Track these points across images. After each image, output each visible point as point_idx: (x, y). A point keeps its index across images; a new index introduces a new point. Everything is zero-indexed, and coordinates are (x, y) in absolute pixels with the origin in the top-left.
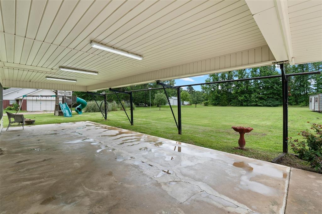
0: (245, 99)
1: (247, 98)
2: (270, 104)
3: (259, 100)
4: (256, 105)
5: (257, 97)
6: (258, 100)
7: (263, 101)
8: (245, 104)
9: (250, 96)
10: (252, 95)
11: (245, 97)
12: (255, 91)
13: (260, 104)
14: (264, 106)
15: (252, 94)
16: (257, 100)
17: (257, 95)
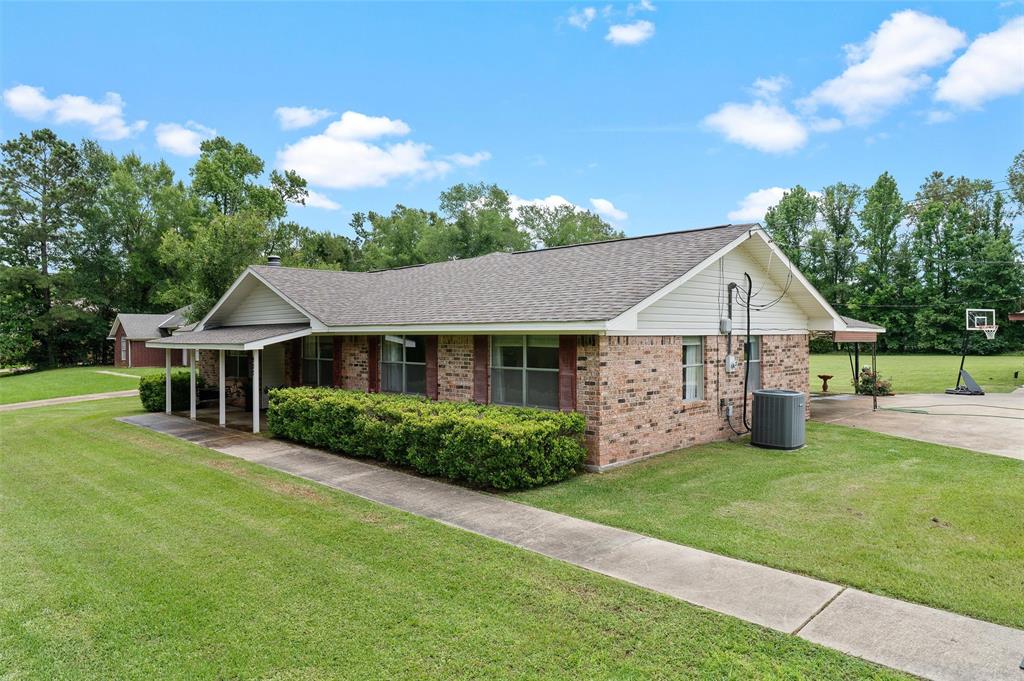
0: (895, 330)
1: (898, 325)
2: (975, 347)
3: (940, 331)
4: (932, 351)
5: (934, 324)
6: (937, 333)
7: (954, 337)
8: (894, 345)
9: (911, 321)
10: (915, 315)
11: (893, 321)
12: (926, 301)
13: (942, 347)
14: (955, 354)
15: (916, 311)
16: (932, 332)
17: (932, 318)
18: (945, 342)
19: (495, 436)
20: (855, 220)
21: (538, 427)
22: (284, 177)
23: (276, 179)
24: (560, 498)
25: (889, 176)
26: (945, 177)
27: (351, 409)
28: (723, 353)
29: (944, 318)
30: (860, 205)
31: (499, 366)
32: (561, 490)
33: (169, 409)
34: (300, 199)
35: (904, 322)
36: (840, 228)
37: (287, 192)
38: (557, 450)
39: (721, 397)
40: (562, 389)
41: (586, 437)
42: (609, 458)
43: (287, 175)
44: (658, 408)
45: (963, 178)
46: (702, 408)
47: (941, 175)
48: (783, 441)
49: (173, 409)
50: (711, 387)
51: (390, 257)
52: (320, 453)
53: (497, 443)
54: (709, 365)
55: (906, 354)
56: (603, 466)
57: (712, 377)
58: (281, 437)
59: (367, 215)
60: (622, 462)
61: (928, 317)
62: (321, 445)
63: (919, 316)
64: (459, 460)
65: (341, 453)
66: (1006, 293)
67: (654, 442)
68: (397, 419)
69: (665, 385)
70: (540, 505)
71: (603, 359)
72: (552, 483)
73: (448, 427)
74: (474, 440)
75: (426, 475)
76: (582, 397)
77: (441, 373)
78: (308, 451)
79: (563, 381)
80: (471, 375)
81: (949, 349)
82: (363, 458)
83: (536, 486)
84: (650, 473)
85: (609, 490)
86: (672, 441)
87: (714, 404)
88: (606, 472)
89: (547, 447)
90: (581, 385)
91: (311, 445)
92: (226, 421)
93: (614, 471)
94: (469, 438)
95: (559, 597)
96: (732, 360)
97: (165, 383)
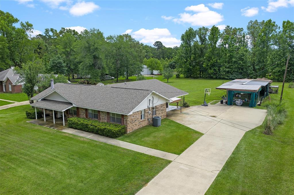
0: (215, 72)
3: (226, 73)
4: (224, 79)
5: (225, 71)
7: (230, 75)
8: (214, 77)
11: (215, 70)
13: (226, 78)
15: (221, 67)
16: (224, 73)
18: (228, 76)
19: (113, 131)
20: (207, 37)
21: (119, 129)
22: (25, 24)
23: (22, 25)
24: (122, 138)
25: (215, 27)
26: (230, 27)
27: (87, 124)
28: (148, 111)
29: (227, 70)
30: (208, 33)
31: (111, 116)
32: (122, 137)
33: (36, 118)
34: (31, 31)
35: (217, 70)
36: (203, 40)
37: (27, 29)
38: (121, 131)
39: (148, 118)
40: (122, 121)
41: (125, 129)
42: (129, 131)
43: (26, 23)
44: (137, 122)
45: (235, 28)
46: (145, 121)
47: (229, 26)
48: (157, 125)
49: (37, 118)
50: (146, 117)
51: (63, 50)
52: (81, 131)
53: (113, 132)
54: (146, 114)
55: (218, 79)
56: (128, 132)
57: (146, 115)
58: (71, 127)
59: (50, 29)
60: (131, 131)
61: (223, 69)
62: (80, 129)
63: (221, 69)
64: (107, 134)
65: (85, 131)
66: (243, 63)
67: (136, 128)
68: (96, 127)
69: (138, 118)
70: (119, 140)
71: (128, 117)
72: (121, 136)
73: (105, 129)
74: (110, 131)
75: (102, 135)
76: (125, 123)
77: (101, 116)
78: (79, 131)
79: (122, 120)
80: (106, 117)
81: (228, 78)
82: (90, 132)
83: (119, 137)
84: (135, 133)
85: (129, 136)
86: (139, 127)
87: (147, 119)
88: (129, 133)
89: (120, 131)
90: (125, 121)
91: (79, 129)
92: (55, 123)
93: (130, 133)
94: (109, 131)
95: (122, 151)
96: (150, 112)
97: (35, 113)
